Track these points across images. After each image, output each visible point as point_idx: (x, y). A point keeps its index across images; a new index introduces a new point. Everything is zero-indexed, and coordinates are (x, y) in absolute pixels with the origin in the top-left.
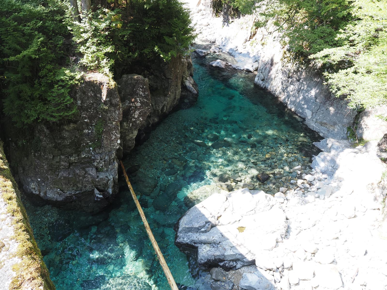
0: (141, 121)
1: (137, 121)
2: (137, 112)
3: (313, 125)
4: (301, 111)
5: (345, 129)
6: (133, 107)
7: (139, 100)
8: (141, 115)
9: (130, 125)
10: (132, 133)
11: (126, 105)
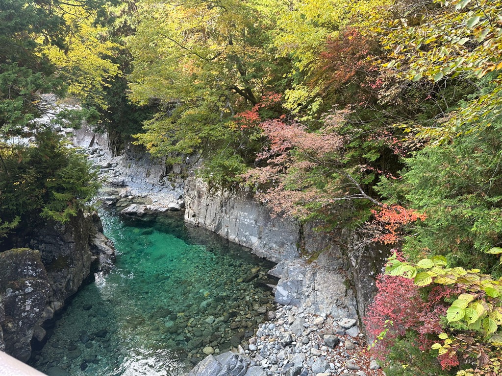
0: (36, 313)
1: (30, 314)
2: (29, 302)
3: (262, 252)
4: (245, 239)
5: (295, 247)
6: (21, 295)
7: (29, 283)
8: (36, 304)
9: (18, 324)
10: (25, 335)
11: (9, 295)
